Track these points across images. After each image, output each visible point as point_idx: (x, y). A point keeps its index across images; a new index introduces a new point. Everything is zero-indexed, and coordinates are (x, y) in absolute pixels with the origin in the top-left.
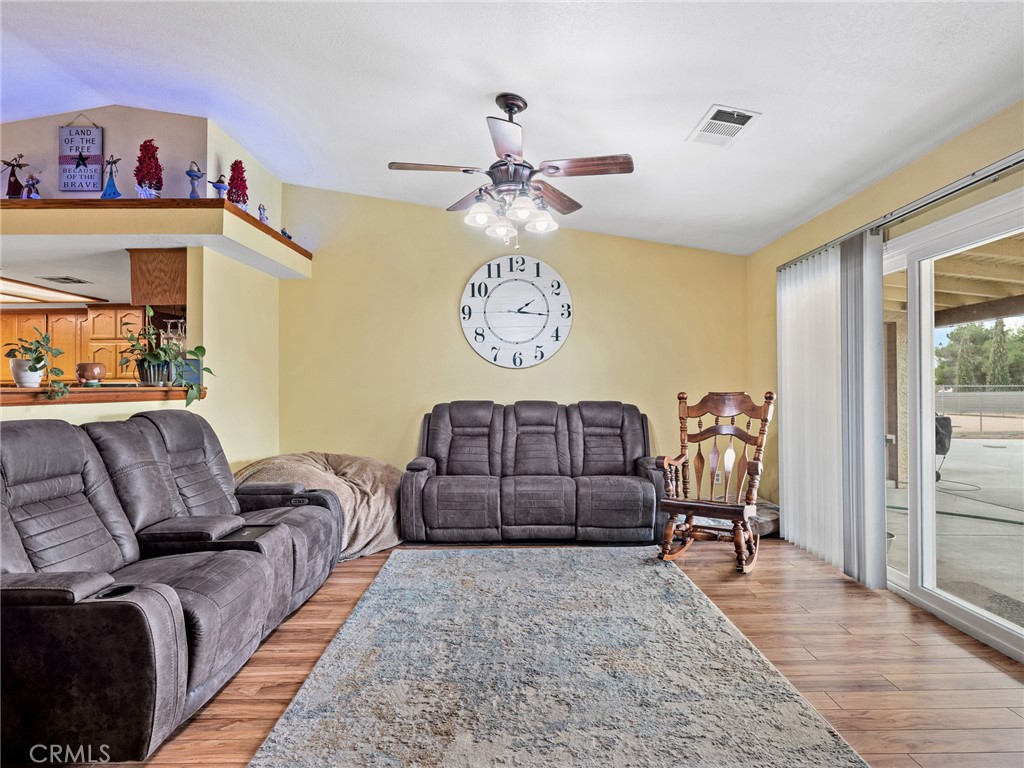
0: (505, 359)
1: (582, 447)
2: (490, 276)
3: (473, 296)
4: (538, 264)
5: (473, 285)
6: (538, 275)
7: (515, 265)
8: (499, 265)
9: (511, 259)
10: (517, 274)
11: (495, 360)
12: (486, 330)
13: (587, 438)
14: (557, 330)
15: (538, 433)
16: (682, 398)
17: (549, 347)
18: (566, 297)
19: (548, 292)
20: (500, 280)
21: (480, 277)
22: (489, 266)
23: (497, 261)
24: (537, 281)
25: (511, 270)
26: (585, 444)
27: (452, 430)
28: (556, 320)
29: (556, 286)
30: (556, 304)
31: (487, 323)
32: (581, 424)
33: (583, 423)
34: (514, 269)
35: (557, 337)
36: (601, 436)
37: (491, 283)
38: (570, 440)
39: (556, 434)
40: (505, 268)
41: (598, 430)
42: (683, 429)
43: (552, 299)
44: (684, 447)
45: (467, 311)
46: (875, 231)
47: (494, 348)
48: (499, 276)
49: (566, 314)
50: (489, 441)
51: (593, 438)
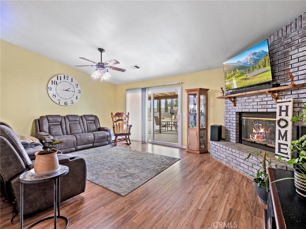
0: (62, 103)
1: (86, 126)
2: (58, 79)
3: (52, 84)
4: (72, 79)
5: (52, 81)
6: (72, 81)
7: (65, 78)
8: (61, 77)
9: (64, 76)
10: (66, 80)
11: (59, 103)
12: (56, 95)
13: (87, 124)
14: (77, 96)
15: (75, 123)
16: (112, 114)
17: (75, 101)
18: (79, 88)
19: (75, 86)
20: (61, 81)
21: (55, 79)
22: (58, 76)
23: (60, 75)
24: (71, 83)
25: (64, 79)
26: (87, 125)
27: (49, 124)
28: (77, 94)
29: (77, 85)
30: (77, 90)
31: (57, 93)
32: (85, 120)
33: (86, 120)
34: (65, 79)
35: (77, 98)
36: (90, 123)
37: (58, 81)
38: (83, 124)
39: (79, 123)
40: (62, 78)
41: (90, 122)
42: (113, 120)
43: (76, 88)
44: (113, 124)
45: (50, 88)
46: (148, 88)
47: (59, 100)
48: (61, 80)
49: (79, 92)
50: (61, 126)
51: (89, 124)
